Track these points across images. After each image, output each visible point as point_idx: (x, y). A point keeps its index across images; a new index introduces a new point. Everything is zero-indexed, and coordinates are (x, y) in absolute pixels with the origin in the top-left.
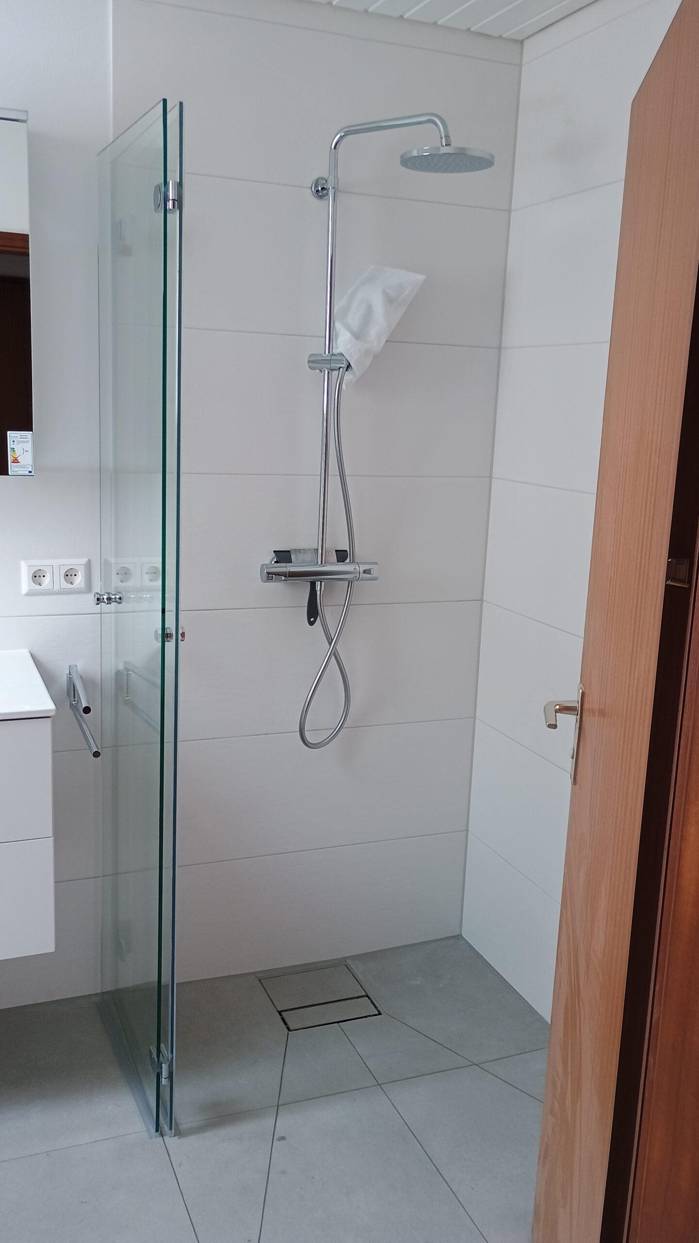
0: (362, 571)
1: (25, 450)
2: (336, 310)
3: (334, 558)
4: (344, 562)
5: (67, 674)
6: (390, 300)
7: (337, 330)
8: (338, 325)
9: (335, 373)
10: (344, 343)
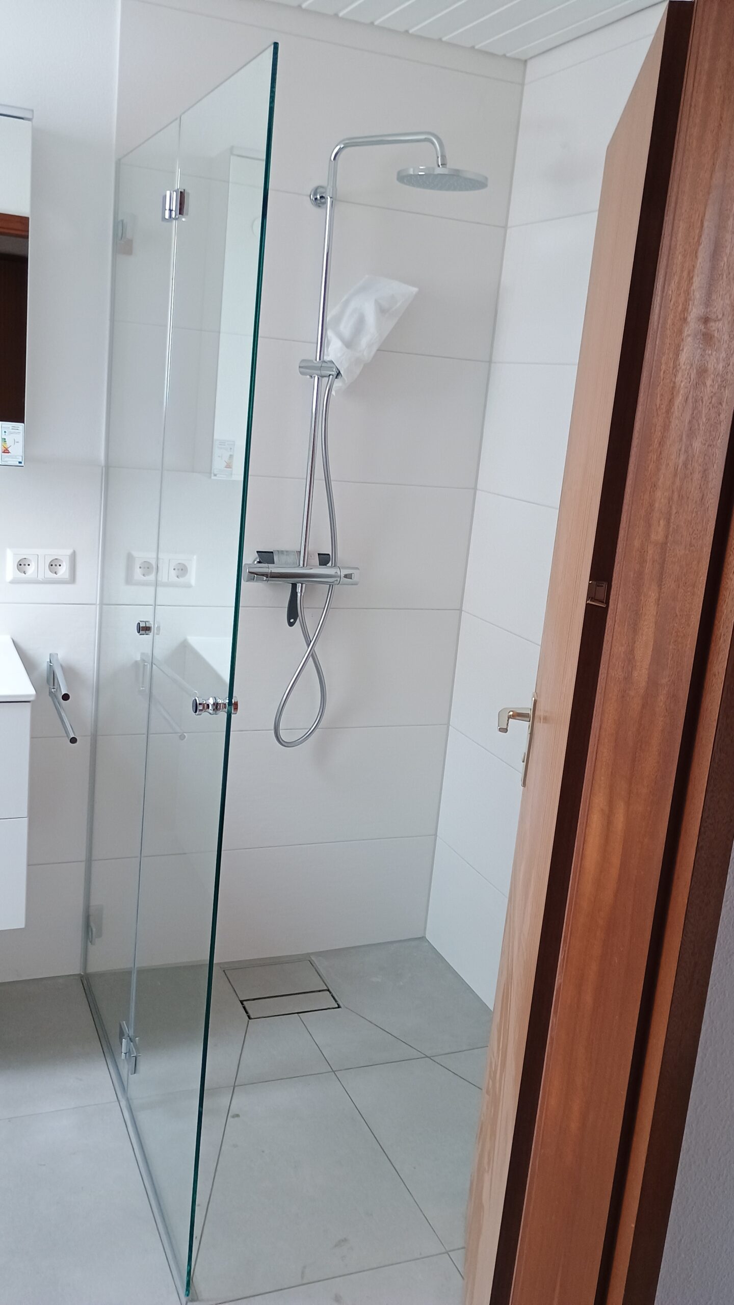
0: (342, 575)
1: (16, 441)
2: (328, 318)
3: (316, 560)
4: (326, 565)
5: (48, 662)
6: (382, 311)
7: (329, 338)
8: (330, 333)
9: (325, 380)
10: (335, 351)
